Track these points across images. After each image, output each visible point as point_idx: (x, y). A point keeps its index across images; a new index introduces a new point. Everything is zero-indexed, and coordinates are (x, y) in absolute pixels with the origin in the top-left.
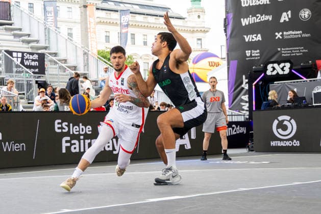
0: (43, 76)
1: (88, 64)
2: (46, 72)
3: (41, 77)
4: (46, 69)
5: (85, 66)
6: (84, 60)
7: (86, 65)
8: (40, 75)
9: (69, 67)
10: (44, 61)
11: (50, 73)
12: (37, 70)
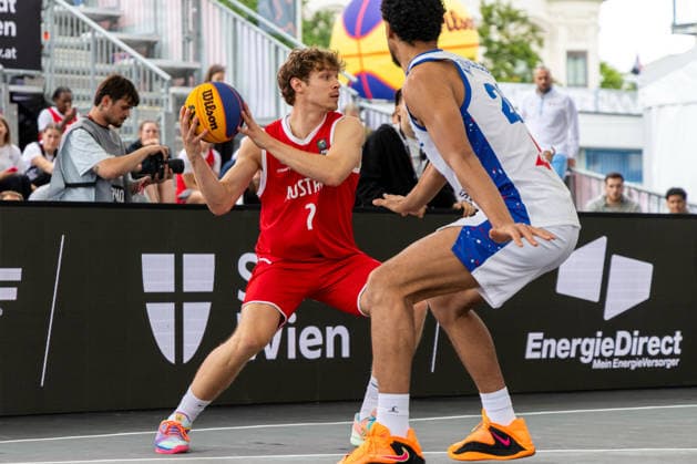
0: (32, 77)
1: (199, 34)
2: (44, 61)
3: (26, 79)
4: (45, 50)
5: (186, 40)
6: (185, 20)
7: (194, 37)
8: (22, 72)
9: (134, 44)
10: (39, 20)
11: (60, 63)
12: (11, 53)
